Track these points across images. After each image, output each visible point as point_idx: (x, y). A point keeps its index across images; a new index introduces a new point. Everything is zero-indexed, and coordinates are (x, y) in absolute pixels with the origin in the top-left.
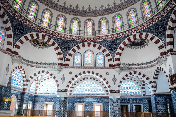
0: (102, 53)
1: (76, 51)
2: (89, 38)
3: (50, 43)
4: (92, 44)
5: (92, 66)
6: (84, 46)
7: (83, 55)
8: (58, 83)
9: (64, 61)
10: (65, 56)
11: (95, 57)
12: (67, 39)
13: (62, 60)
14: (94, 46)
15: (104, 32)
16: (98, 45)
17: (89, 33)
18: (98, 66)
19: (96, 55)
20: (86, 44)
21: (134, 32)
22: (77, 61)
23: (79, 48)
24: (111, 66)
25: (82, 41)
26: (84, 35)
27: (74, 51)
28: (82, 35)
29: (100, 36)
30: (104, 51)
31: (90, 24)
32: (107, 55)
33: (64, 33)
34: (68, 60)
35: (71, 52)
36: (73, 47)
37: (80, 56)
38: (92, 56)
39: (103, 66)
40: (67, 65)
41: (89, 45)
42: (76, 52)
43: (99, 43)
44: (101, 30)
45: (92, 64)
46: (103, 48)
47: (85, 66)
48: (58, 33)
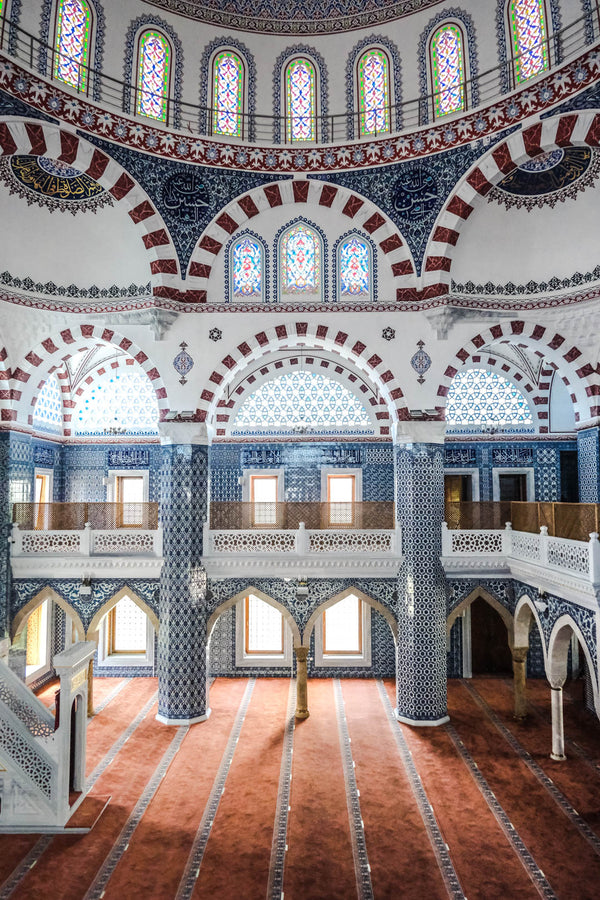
0: (364, 235)
1: (236, 226)
2: (301, 158)
3: (107, 181)
4: (316, 187)
5: (318, 298)
6: (274, 199)
7: (271, 248)
8: (161, 383)
9: (184, 275)
10: (184, 253)
11: (330, 253)
12: (188, 162)
13: (174, 271)
14: (327, 198)
15: (375, 124)
16: (344, 193)
17: (302, 132)
18: (343, 299)
19: (335, 246)
20: (286, 188)
21: (533, 113)
22: (245, 278)
23: (250, 209)
24: (405, 295)
25: (263, 171)
26: (277, 140)
27: (228, 224)
28: (264, 139)
29: (356, 141)
30: (374, 223)
31: (305, 77)
32: (390, 245)
33: (171, 129)
34: (202, 271)
35: (213, 230)
36: (221, 205)
37: (256, 254)
38: (317, 251)
39: (368, 298)
40: (197, 297)
41: (301, 192)
42: (238, 231)
43: (351, 180)
44: (359, 113)
45: (314, 291)
46: (369, 208)
47: (284, 299)
48: (144, 127)
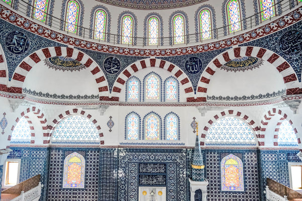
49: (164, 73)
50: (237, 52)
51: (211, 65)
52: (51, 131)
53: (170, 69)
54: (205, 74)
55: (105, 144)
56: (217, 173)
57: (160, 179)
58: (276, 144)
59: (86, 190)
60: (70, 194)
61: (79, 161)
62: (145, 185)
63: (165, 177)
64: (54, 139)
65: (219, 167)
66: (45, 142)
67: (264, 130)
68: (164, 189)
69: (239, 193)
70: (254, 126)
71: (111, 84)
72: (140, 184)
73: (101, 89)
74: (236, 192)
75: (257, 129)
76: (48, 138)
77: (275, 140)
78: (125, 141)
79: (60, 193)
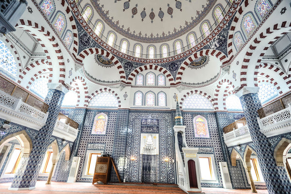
49: (157, 72)
50: (195, 56)
51: (183, 65)
52: (89, 100)
53: (160, 70)
54: (180, 70)
55: (121, 107)
56: (191, 126)
57: (155, 129)
58: (225, 108)
59: (107, 136)
60: (96, 138)
61: (104, 118)
62: (145, 133)
63: (158, 127)
64: (90, 105)
65: (192, 123)
66: (85, 105)
67: (217, 99)
68: (157, 135)
69: (207, 139)
70: (210, 99)
71: (127, 76)
72: (142, 132)
73: (121, 77)
74: (205, 139)
75: (213, 100)
76: (87, 104)
77: (224, 106)
78: (134, 106)
79: (89, 137)
